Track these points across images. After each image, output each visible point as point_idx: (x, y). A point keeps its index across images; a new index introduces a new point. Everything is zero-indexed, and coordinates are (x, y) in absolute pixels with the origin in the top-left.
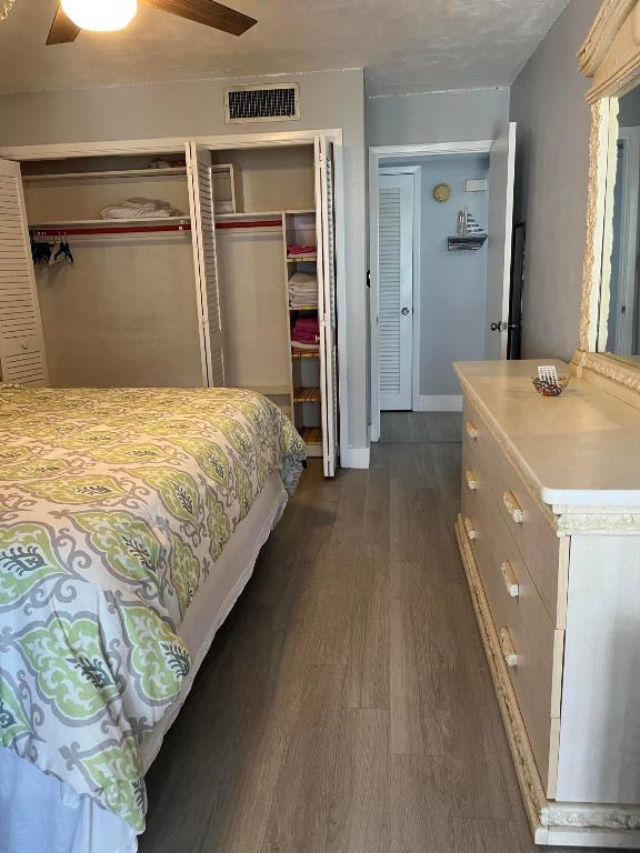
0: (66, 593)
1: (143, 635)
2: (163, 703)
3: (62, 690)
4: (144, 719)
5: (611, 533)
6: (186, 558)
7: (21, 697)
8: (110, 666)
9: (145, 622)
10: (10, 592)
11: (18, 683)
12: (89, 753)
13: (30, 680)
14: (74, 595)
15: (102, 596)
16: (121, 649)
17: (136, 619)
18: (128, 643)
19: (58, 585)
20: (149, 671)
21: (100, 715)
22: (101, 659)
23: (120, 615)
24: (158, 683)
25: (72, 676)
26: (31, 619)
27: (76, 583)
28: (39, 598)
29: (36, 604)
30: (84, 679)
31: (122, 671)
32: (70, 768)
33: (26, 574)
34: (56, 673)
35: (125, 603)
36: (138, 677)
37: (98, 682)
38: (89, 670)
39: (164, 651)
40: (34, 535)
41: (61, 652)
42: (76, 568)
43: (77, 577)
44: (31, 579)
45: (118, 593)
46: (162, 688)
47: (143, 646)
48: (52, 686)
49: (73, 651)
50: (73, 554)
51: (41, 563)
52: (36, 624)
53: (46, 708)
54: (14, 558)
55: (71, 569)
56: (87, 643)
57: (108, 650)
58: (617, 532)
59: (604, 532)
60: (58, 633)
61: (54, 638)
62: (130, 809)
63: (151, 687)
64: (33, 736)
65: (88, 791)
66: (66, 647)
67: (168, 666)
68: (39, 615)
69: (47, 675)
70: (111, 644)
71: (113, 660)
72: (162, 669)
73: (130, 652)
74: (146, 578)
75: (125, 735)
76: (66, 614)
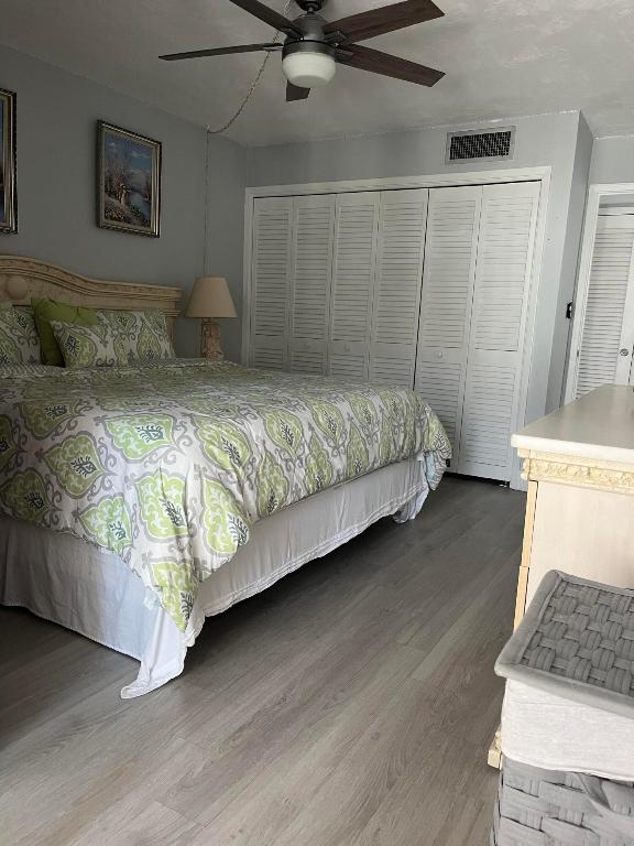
0: (170, 459)
1: (215, 502)
2: (220, 556)
3: (152, 516)
4: (205, 562)
5: (569, 482)
6: (275, 474)
7: (132, 521)
8: (186, 514)
9: (219, 495)
10: (139, 451)
11: (132, 512)
12: (156, 560)
13: (138, 509)
14: (174, 461)
15: (192, 467)
16: (197, 505)
17: (212, 490)
18: (202, 502)
19: (167, 452)
20: (214, 528)
21: (170, 540)
22: (181, 507)
23: (202, 482)
24: (218, 540)
25: (160, 510)
26: (146, 470)
27: (177, 453)
28: (154, 458)
29: (151, 462)
30: (166, 514)
31: (194, 522)
32: (143, 567)
33: (151, 442)
34: (152, 506)
35: (206, 476)
36: (205, 530)
37: (175, 520)
38: (171, 511)
39: (228, 519)
40: (164, 421)
41: (157, 494)
42: (181, 445)
43: (180, 450)
44: (152, 445)
45: (205, 469)
46: (221, 544)
47: (214, 510)
48: (147, 514)
49: (165, 497)
50: (182, 437)
51: (161, 437)
52: (149, 473)
53: (141, 528)
54: (147, 432)
55: (178, 445)
56: (174, 495)
57: (188, 503)
58: (574, 483)
59: (563, 481)
60: (159, 481)
61: (156, 485)
62: (177, 611)
63: (213, 540)
64: (132, 546)
65: (150, 585)
66: (161, 492)
67: (229, 531)
68: (152, 468)
69: (146, 507)
70: (191, 500)
71: (189, 511)
72: (224, 531)
73: (204, 510)
74: (230, 468)
75: (184, 560)
76: (165, 471)
